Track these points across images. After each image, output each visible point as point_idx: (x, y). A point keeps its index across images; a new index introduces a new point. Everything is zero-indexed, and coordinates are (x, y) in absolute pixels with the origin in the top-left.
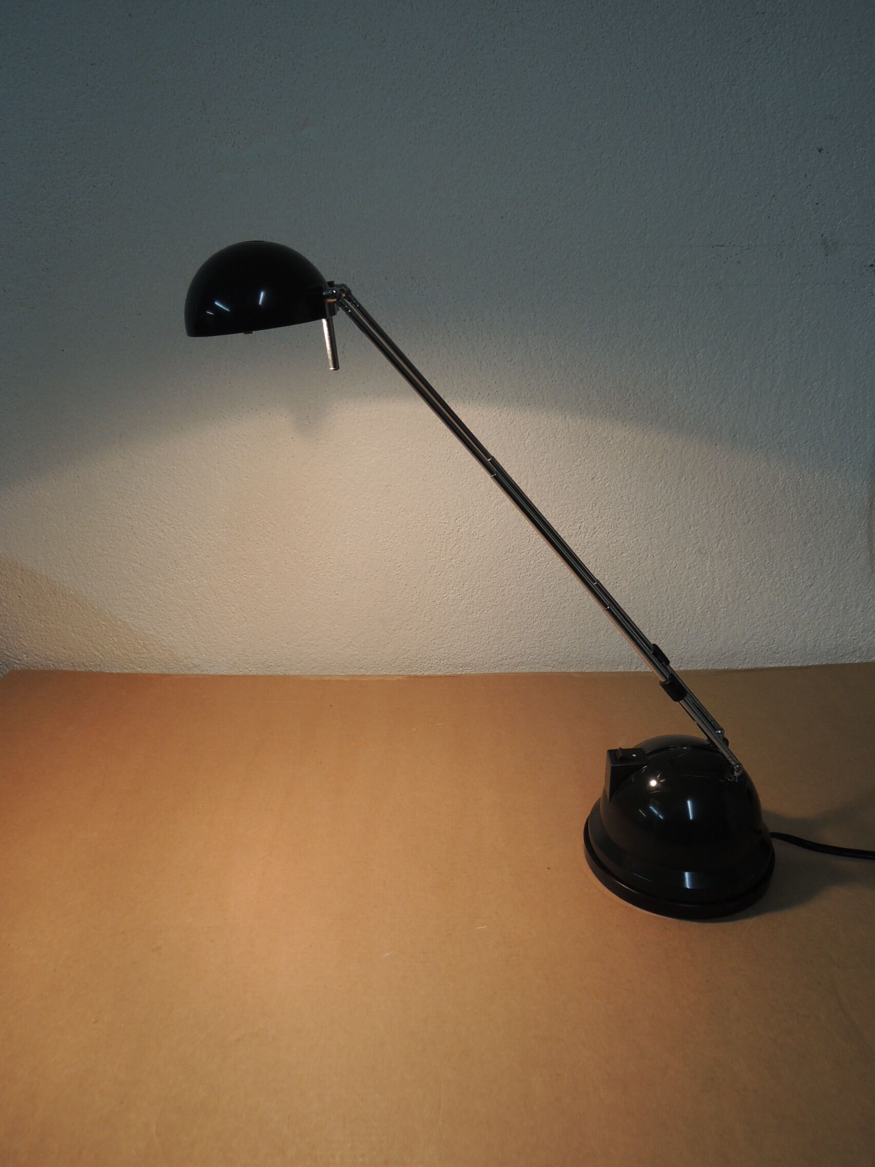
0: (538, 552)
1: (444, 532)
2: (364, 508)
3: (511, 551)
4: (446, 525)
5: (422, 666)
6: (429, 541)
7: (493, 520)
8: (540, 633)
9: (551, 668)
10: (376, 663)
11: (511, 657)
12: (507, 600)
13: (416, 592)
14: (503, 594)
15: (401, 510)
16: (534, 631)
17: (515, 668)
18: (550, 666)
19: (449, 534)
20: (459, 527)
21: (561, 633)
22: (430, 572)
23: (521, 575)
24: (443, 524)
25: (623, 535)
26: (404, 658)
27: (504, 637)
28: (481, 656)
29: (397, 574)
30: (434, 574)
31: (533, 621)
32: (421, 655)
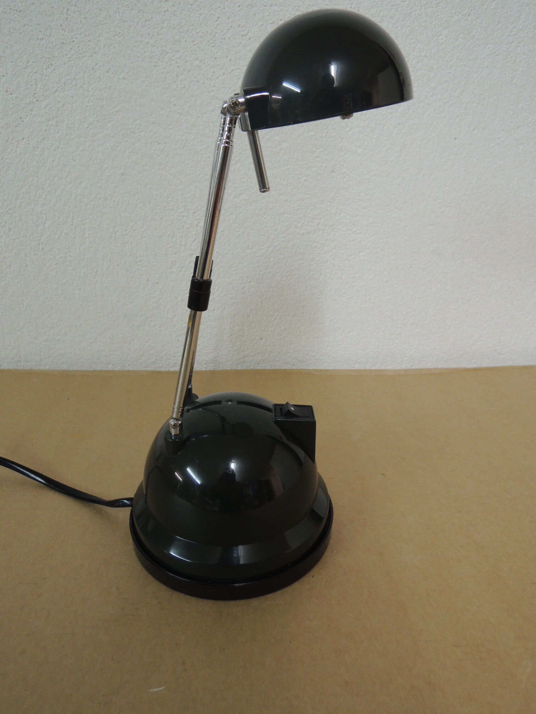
0: (277, 249)
1: (183, 226)
2: (101, 198)
3: (250, 247)
4: (185, 218)
5: (167, 362)
6: (169, 235)
7: (232, 214)
8: (280, 331)
9: (291, 366)
10: (123, 359)
11: (252, 354)
12: (247, 297)
13: (158, 288)
14: (243, 291)
15: (139, 201)
16: (275, 330)
17: (256, 366)
18: (290, 364)
19: (189, 228)
20: (197, 221)
21: (300, 331)
22: (170, 268)
23: (261, 273)
24: (181, 218)
25: (360, 233)
26: (149, 355)
27: (245, 335)
28: (224, 353)
29: (138, 269)
30: (175, 270)
31: (273, 319)
32: (166, 351)
